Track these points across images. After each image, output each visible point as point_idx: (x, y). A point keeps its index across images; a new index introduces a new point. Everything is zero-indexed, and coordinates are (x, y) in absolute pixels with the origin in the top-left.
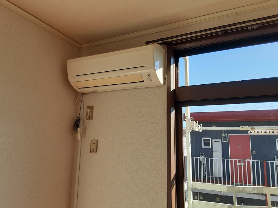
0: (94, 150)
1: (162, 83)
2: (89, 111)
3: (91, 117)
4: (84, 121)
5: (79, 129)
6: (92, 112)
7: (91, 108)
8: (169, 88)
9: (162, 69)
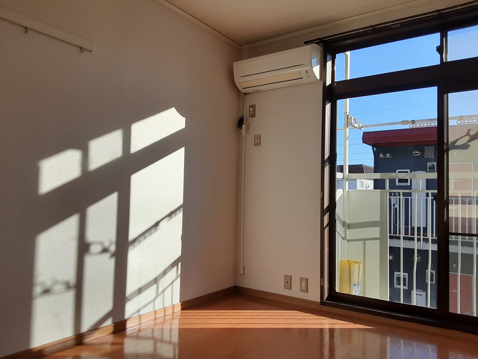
0: (257, 144)
1: (319, 78)
2: (251, 109)
3: (253, 116)
4: (247, 118)
5: (244, 126)
6: (254, 111)
7: (253, 107)
8: (325, 83)
9: (319, 66)
